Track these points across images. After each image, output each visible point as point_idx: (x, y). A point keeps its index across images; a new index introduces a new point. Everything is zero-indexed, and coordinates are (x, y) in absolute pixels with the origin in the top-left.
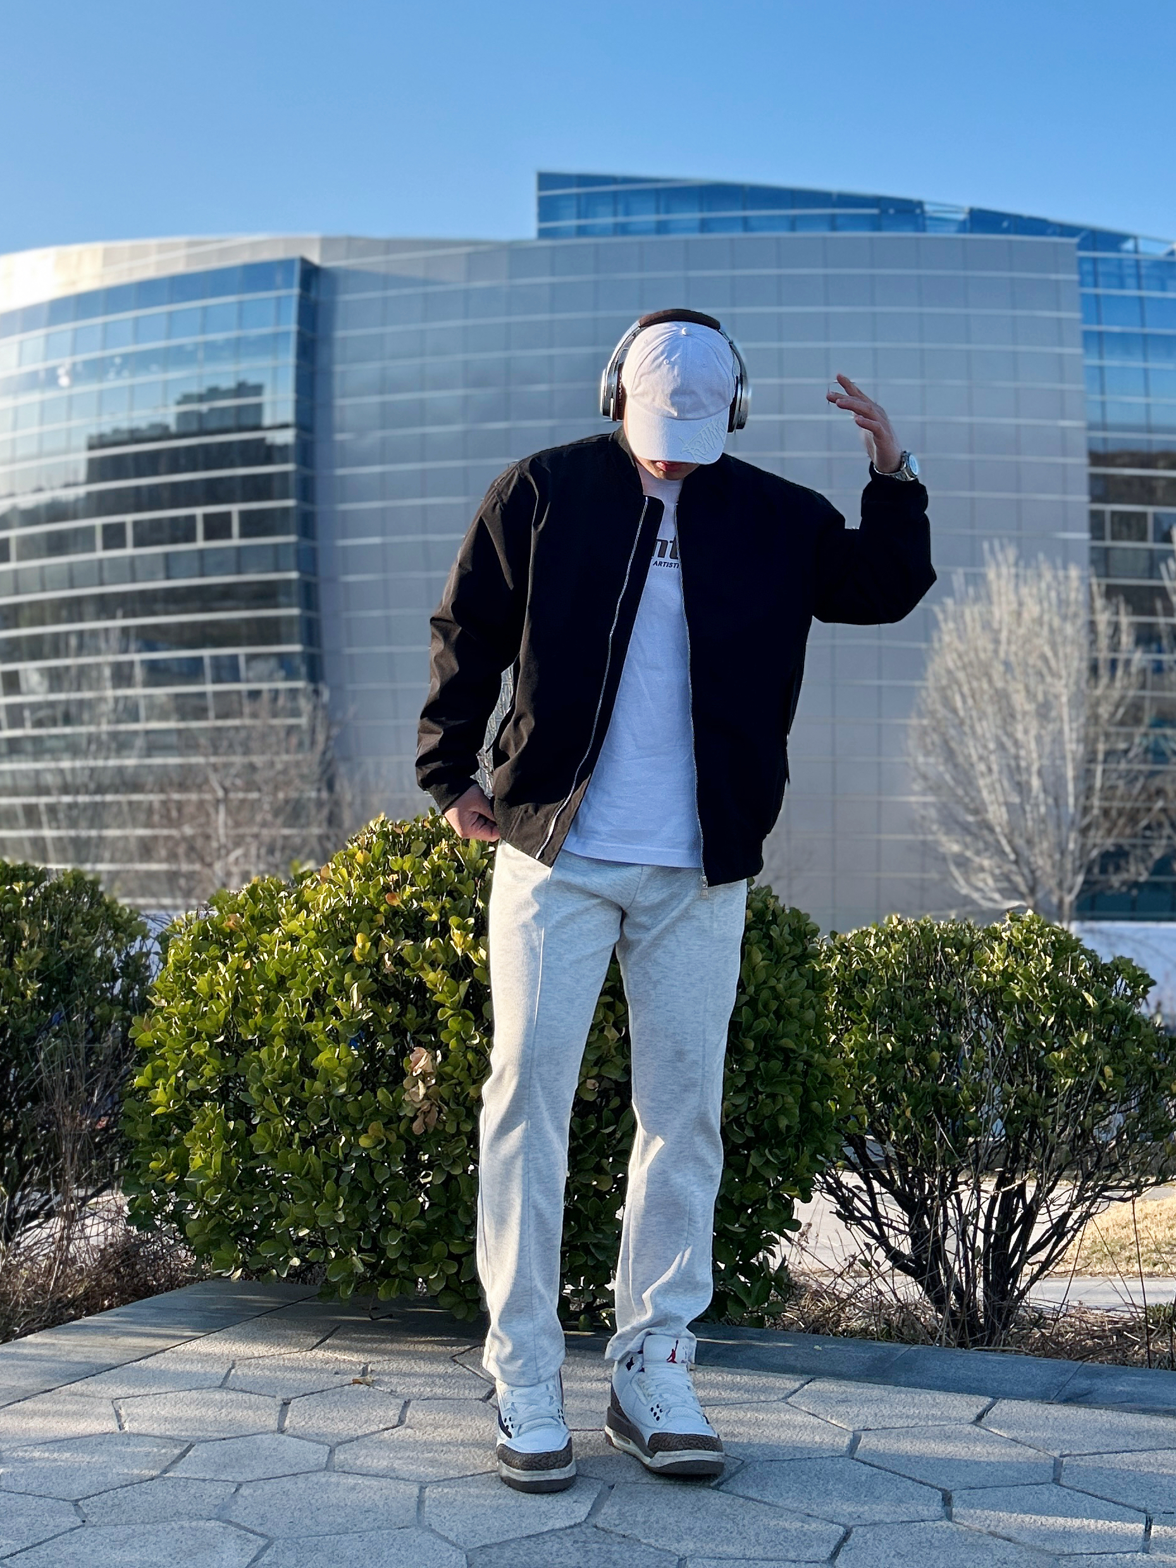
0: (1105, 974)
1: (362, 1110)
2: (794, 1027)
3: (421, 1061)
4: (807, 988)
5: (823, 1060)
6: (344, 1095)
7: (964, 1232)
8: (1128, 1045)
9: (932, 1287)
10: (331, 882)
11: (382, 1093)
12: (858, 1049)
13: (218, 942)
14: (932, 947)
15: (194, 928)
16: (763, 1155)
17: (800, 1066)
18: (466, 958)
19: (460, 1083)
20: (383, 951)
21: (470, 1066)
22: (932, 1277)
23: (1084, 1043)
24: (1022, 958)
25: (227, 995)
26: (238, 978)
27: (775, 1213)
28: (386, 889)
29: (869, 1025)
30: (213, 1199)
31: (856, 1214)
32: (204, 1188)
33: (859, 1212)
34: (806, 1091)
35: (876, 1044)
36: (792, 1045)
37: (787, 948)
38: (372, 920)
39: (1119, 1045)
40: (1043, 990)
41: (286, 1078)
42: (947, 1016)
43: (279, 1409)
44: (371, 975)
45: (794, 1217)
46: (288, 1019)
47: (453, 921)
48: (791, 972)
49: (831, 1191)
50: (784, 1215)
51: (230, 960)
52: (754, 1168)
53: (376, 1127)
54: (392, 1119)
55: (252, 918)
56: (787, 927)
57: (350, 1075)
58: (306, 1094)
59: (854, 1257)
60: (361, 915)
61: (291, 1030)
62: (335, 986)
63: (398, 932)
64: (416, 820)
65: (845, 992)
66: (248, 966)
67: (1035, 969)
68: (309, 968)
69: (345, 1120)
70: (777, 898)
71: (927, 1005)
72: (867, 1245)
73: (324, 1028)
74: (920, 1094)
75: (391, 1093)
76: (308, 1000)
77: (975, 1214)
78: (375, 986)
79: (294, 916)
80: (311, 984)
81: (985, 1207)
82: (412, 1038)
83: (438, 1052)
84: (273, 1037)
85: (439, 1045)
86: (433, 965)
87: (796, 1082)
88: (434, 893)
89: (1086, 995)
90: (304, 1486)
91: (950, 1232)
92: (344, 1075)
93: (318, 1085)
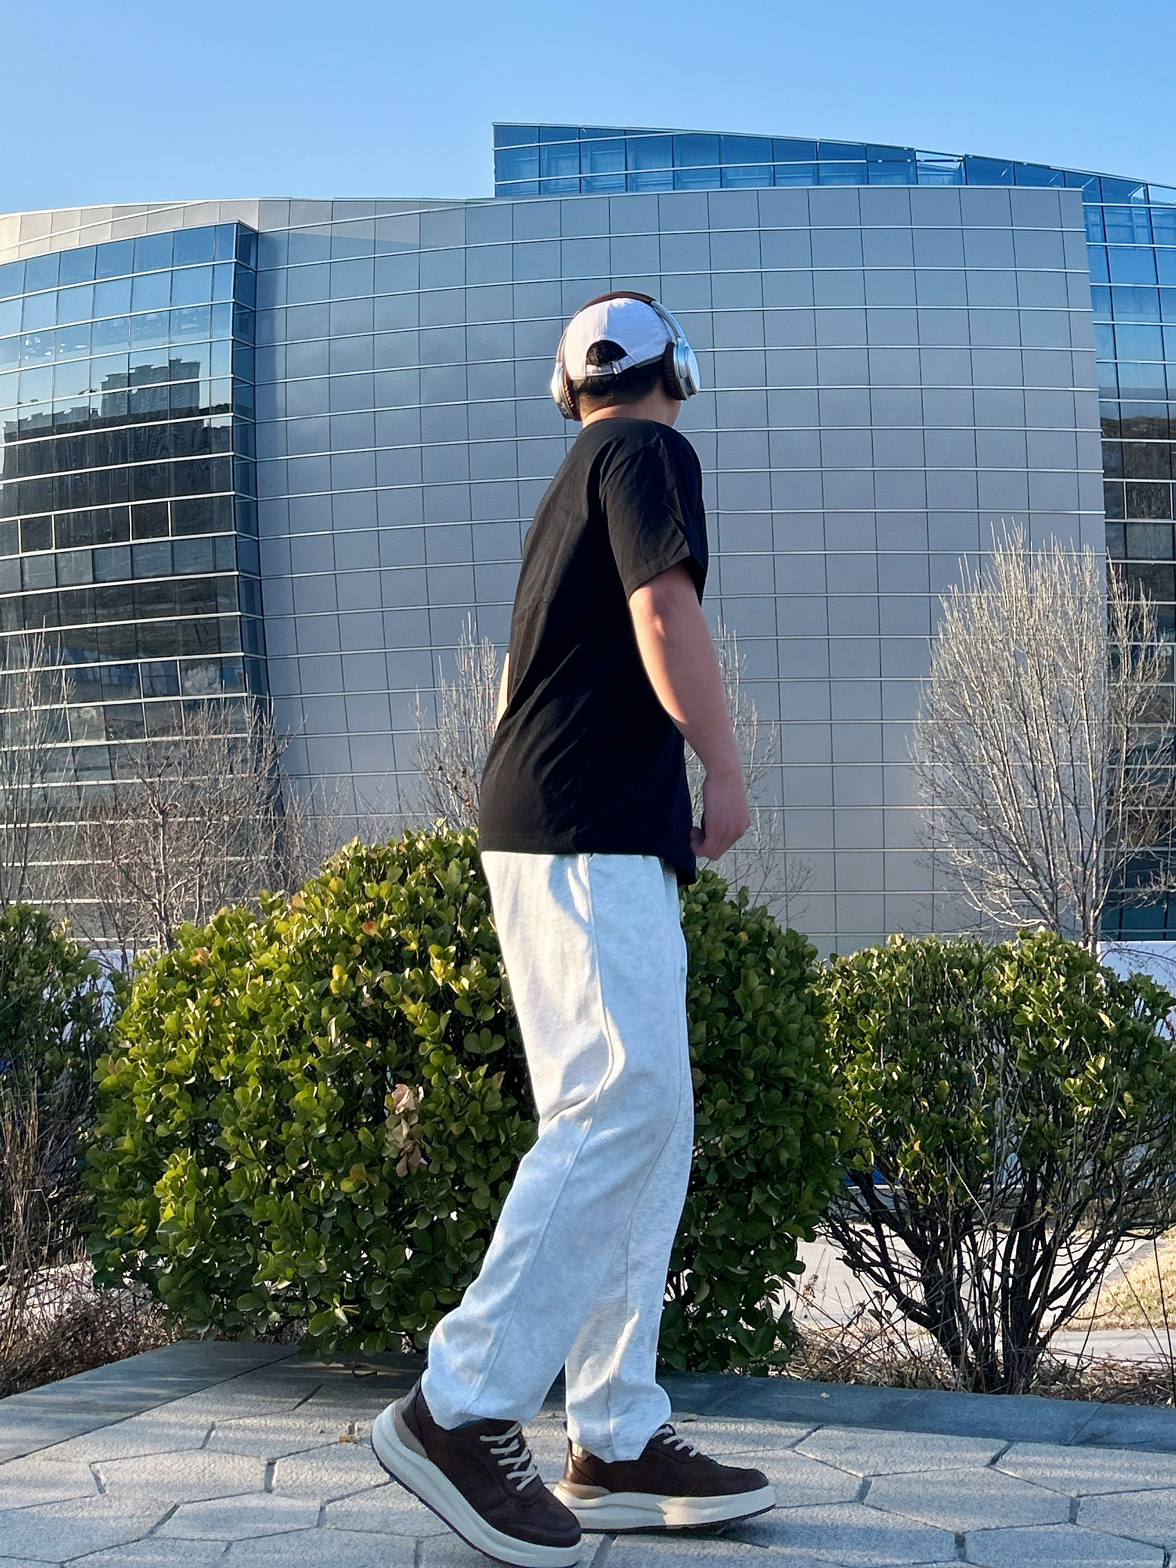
0: (1122, 992)
1: (342, 1152)
2: (793, 1055)
3: (403, 1097)
4: (807, 1012)
5: (824, 1089)
6: (322, 1138)
7: (980, 1275)
8: (1148, 1068)
9: (947, 1338)
10: (301, 910)
11: (363, 1134)
12: (862, 1079)
13: (184, 978)
14: (939, 968)
15: (160, 963)
16: (765, 1191)
17: (801, 1096)
18: (447, 988)
19: (442, 1121)
20: (360, 984)
21: (452, 1101)
22: (947, 1326)
23: (1101, 1067)
24: (1035, 978)
25: (197, 1034)
26: (208, 1015)
27: (778, 1254)
28: (362, 917)
29: (873, 1054)
30: (187, 1251)
31: (865, 1260)
32: (177, 1241)
33: (867, 1257)
34: (807, 1122)
35: (881, 1074)
36: (792, 1074)
37: (785, 972)
38: (348, 951)
39: (1139, 1069)
40: (1056, 1013)
41: (261, 1121)
42: (957, 1044)
43: (264, 1468)
44: (349, 1009)
45: (798, 1258)
46: (263, 1058)
47: (433, 949)
48: (789, 997)
49: (837, 1235)
50: (787, 1257)
51: (199, 997)
52: (756, 1205)
53: (358, 1169)
54: (374, 1161)
55: (221, 951)
56: (783, 948)
57: (330, 1115)
58: (283, 1137)
59: (863, 1305)
60: (335, 944)
61: (265, 1069)
62: (311, 1021)
63: (376, 963)
64: (390, 845)
65: (847, 1019)
66: (217, 1003)
67: (1048, 989)
68: (282, 1003)
69: (324, 1163)
70: (772, 918)
71: (934, 1031)
72: (878, 1294)
73: (302, 1065)
74: (928, 1127)
75: (373, 1133)
76: (283, 1037)
77: (992, 1257)
78: (353, 1021)
79: (265, 948)
80: (285, 1021)
81: (1002, 1248)
82: (393, 1076)
83: (421, 1089)
84: (247, 1077)
85: (422, 1081)
86: (414, 997)
87: (796, 1113)
88: (412, 921)
89: (1103, 1016)
90: (296, 1543)
91: (965, 1276)
92: (323, 1115)
93: (296, 1127)
